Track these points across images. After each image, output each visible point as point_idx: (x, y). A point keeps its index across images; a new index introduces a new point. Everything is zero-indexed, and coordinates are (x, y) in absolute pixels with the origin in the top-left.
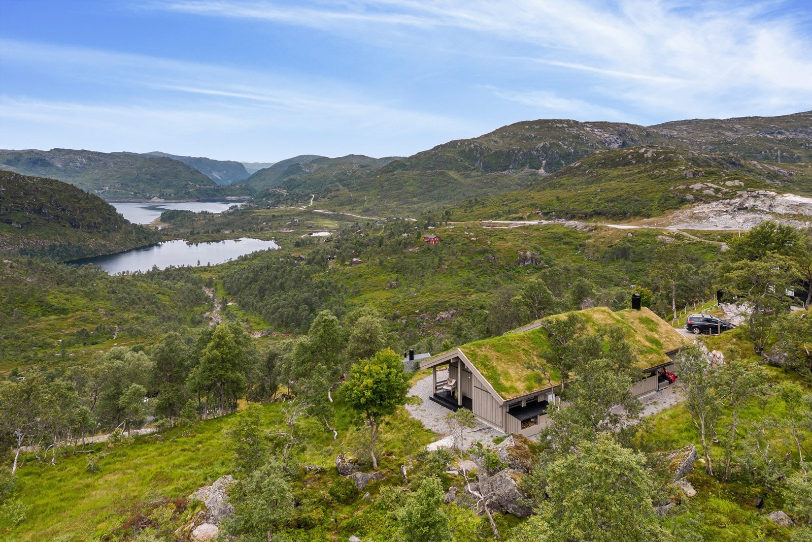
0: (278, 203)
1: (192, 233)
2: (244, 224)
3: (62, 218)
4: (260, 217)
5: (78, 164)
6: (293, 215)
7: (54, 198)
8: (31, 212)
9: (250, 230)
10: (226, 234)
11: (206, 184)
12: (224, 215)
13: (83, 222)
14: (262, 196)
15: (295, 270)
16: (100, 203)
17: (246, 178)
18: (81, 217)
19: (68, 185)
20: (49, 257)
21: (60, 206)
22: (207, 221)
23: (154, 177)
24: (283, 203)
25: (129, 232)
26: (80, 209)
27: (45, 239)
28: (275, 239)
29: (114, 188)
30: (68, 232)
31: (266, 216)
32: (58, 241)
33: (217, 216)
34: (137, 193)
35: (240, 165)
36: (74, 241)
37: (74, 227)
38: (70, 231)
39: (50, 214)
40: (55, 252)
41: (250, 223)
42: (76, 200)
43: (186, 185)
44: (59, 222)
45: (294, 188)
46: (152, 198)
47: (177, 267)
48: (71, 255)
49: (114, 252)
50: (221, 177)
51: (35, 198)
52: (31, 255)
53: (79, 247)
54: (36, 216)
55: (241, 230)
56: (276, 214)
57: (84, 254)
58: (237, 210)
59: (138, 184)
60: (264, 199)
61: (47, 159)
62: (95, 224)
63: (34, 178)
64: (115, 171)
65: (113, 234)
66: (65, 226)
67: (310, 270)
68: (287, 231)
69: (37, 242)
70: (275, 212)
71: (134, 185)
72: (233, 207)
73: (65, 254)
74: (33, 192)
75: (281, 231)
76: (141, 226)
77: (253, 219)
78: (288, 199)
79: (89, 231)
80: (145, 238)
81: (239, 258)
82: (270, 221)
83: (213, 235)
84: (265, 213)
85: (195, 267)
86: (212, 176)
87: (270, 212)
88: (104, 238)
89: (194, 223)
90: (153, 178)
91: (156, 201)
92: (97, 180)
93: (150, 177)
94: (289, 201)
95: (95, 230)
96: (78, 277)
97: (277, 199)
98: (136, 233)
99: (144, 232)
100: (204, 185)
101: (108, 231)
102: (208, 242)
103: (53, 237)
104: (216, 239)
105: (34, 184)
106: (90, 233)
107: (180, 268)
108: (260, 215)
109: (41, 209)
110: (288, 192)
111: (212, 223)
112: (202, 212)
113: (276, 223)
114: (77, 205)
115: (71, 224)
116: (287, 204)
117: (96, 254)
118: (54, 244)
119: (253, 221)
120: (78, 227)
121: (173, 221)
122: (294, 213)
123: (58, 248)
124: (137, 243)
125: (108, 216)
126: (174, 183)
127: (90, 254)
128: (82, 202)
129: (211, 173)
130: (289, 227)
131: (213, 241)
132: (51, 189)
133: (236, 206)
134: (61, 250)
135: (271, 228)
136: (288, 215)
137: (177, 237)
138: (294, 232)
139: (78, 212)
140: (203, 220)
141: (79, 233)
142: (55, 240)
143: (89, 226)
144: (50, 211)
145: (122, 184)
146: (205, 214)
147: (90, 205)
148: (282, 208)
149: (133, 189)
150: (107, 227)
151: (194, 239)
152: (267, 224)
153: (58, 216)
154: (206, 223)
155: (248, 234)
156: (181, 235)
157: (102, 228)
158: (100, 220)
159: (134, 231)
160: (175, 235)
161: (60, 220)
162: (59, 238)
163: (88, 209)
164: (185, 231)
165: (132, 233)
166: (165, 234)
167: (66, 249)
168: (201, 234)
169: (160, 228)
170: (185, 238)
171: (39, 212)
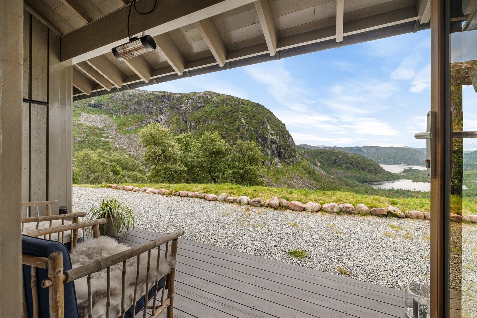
1: (415, 177)
5: (372, 151)
7: (357, 160)
8: (349, 164)
16: (373, 162)
18: (366, 167)
20: (354, 179)
21: (358, 162)
27: (353, 173)
28: (466, 185)
34: (394, 162)
36: (363, 175)
37: (363, 170)
38: (362, 172)
39: (355, 165)
42: (364, 161)
46: (401, 164)
48: (361, 179)
51: (350, 160)
53: (364, 177)
57: (365, 180)
59: (395, 158)
61: (361, 149)
62: (371, 170)
64: (386, 153)
65: (378, 174)
66: (360, 170)
69: (350, 174)
73: (359, 179)
76: (391, 173)
79: (369, 172)
80: (392, 177)
85: (413, 191)
88: (374, 175)
95: (371, 172)
99: (391, 175)
101: (376, 173)
103: (355, 173)
105: (350, 155)
107: (405, 190)
109: (352, 163)
118: (356, 175)
120: (365, 171)
121: (409, 173)
123: (357, 177)
125: (376, 167)
127: (368, 180)
128: (366, 162)
132: (356, 157)
137: (407, 178)
139: (365, 165)
147: (369, 163)
149: (393, 160)
150: (376, 171)
151: (416, 180)
154: (425, 175)
156: (410, 178)
157: (373, 172)
158: (373, 169)
159: (387, 174)
160: (406, 178)
161: (358, 167)
162: (357, 173)
163: (368, 165)
164: (413, 177)
165: (386, 175)
166: (403, 177)
167: (360, 177)
168: (420, 178)
169: (402, 175)
170: (411, 179)
171: (351, 164)
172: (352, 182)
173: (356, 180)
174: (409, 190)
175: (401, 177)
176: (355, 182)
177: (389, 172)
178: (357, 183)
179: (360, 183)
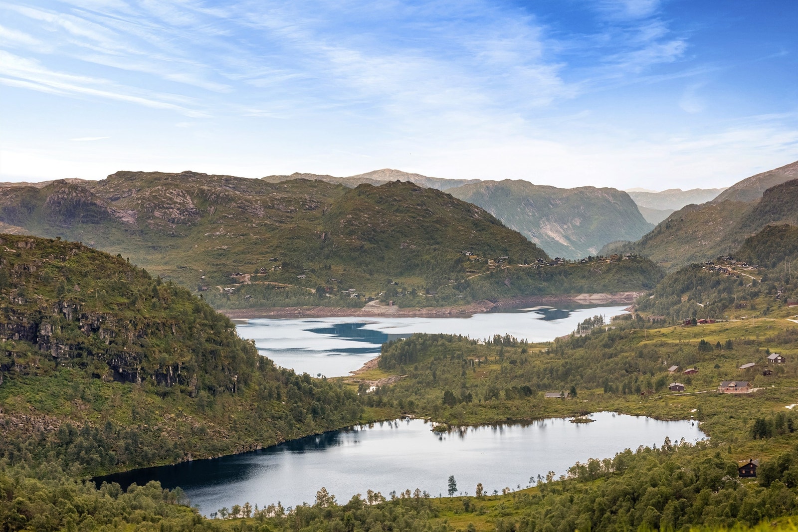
0: (725, 307)
1: (449, 399)
2: (611, 371)
3: (90, 353)
4: (663, 350)
5: (175, 213)
6: (769, 341)
7: (70, 296)
8: (11, 337)
9: (627, 390)
10: (549, 402)
11: (515, 258)
12: (560, 347)
13: (145, 364)
14: (679, 287)
15: (718, 502)
16: (189, 307)
17: (636, 237)
18: (139, 349)
19: (107, 256)
20: (56, 465)
21: (84, 316)
22: (506, 364)
23: (370, 240)
24: (739, 307)
25: (270, 395)
26: (135, 325)
27: (49, 412)
28: (700, 417)
29: (265, 279)
30: (108, 392)
31: (680, 347)
32: (80, 419)
33: (536, 350)
34: (324, 291)
35: (624, 197)
36: (122, 420)
37: (122, 377)
38: (111, 390)
39: (59, 341)
40: (72, 448)
41: (630, 369)
42: (125, 300)
43: (459, 261)
44: (83, 365)
45: (780, 259)
46: (363, 304)
47: (389, 498)
48: (112, 459)
49: (226, 453)
50: (567, 238)
51: (21, 295)
52: (11, 456)
53: (134, 436)
54: (23, 346)
55: (600, 391)
56: (711, 339)
57: (145, 456)
58: (601, 331)
59: (329, 262)
60: (684, 298)
61: (98, 202)
62: (176, 368)
63: (19, 238)
64: (271, 228)
65: (224, 399)
66: (98, 376)
67: (763, 503)
68: (739, 391)
69: (28, 420)
70: (712, 333)
71: (316, 266)
72: (588, 322)
73: (96, 456)
74: (15, 280)
75: (721, 389)
76: (306, 378)
77: (641, 355)
78: (756, 295)
79: (162, 388)
80: (314, 412)
81: (572, 470)
82: (692, 361)
83: (509, 403)
84: (680, 336)
85: (441, 500)
86: (540, 236)
87: (696, 336)
88: (200, 409)
89: (470, 372)
90: (367, 245)
91: (376, 311)
92: (222, 255)
93: (357, 243)
94: (760, 299)
95: (178, 387)
96: (70, 510)
97: (724, 295)
98: (291, 396)
99: (310, 393)
100: (510, 262)
101: (211, 389)
102: (496, 424)
103: (68, 407)
104: (519, 417)
105: (18, 255)
106: (164, 395)
107: (396, 502)
108: (663, 345)
109: (36, 327)
110: (759, 273)
111: (520, 372)
112: (497, 339)
113: (707, 369)
114: (129, 314)
115: (115, 368)
116: (753, 308)
117: (178, 456)
118: (68, 426)
119: (641, 362)
120: (133, 380)
121: (412, 368)
122: (771, 334)
123: (80, 439)
124: (291, 426)
125: (209, 346)
126: (426, 257)
127: (163, 458)
128: (139, 305)
129: (538, 226)
130: (748, 377)
131: (511, 422)
132: (60, 269)
133: (599, 320)
134: (85, 444)
135: (688, 382)
136: (750, 343)
137: (406, 411)
138: (761, 393)
139: (131, 335)
140: (496, 362)
141: (134, 395)
142: (74, 416)
143: (161, 377)
144: (59, 331)
145: (284, 265)
146: (503, 344)
147: (163, 314)
148: (734, 321)
149: (314, 278)
150: (209, 380)
151: (454, 416)
152: (680, 370)
153: (79, 347)
154: (504, 371)
155: (620, 402)
156: (421, 403)
157: (195, 380)
158: (188, 357)
159: (284, 391)
160: (401, 405)
161: (86, 359)
162: (83, 409)
163: (157, 326)
164: (435, 395)
165: (279, 398)
166: (380, 404)
167: (100, 442)
168: (475, 401)
169: (372, 388)
170: (429, 413)
171: (32, 334)
172: (45, 489)
173: (76, 466)
174: (421, 495)
175: (371, 404)
176: (70, 485)
177: (292, 373)
178: (88, 495)
179: (106, 486)
